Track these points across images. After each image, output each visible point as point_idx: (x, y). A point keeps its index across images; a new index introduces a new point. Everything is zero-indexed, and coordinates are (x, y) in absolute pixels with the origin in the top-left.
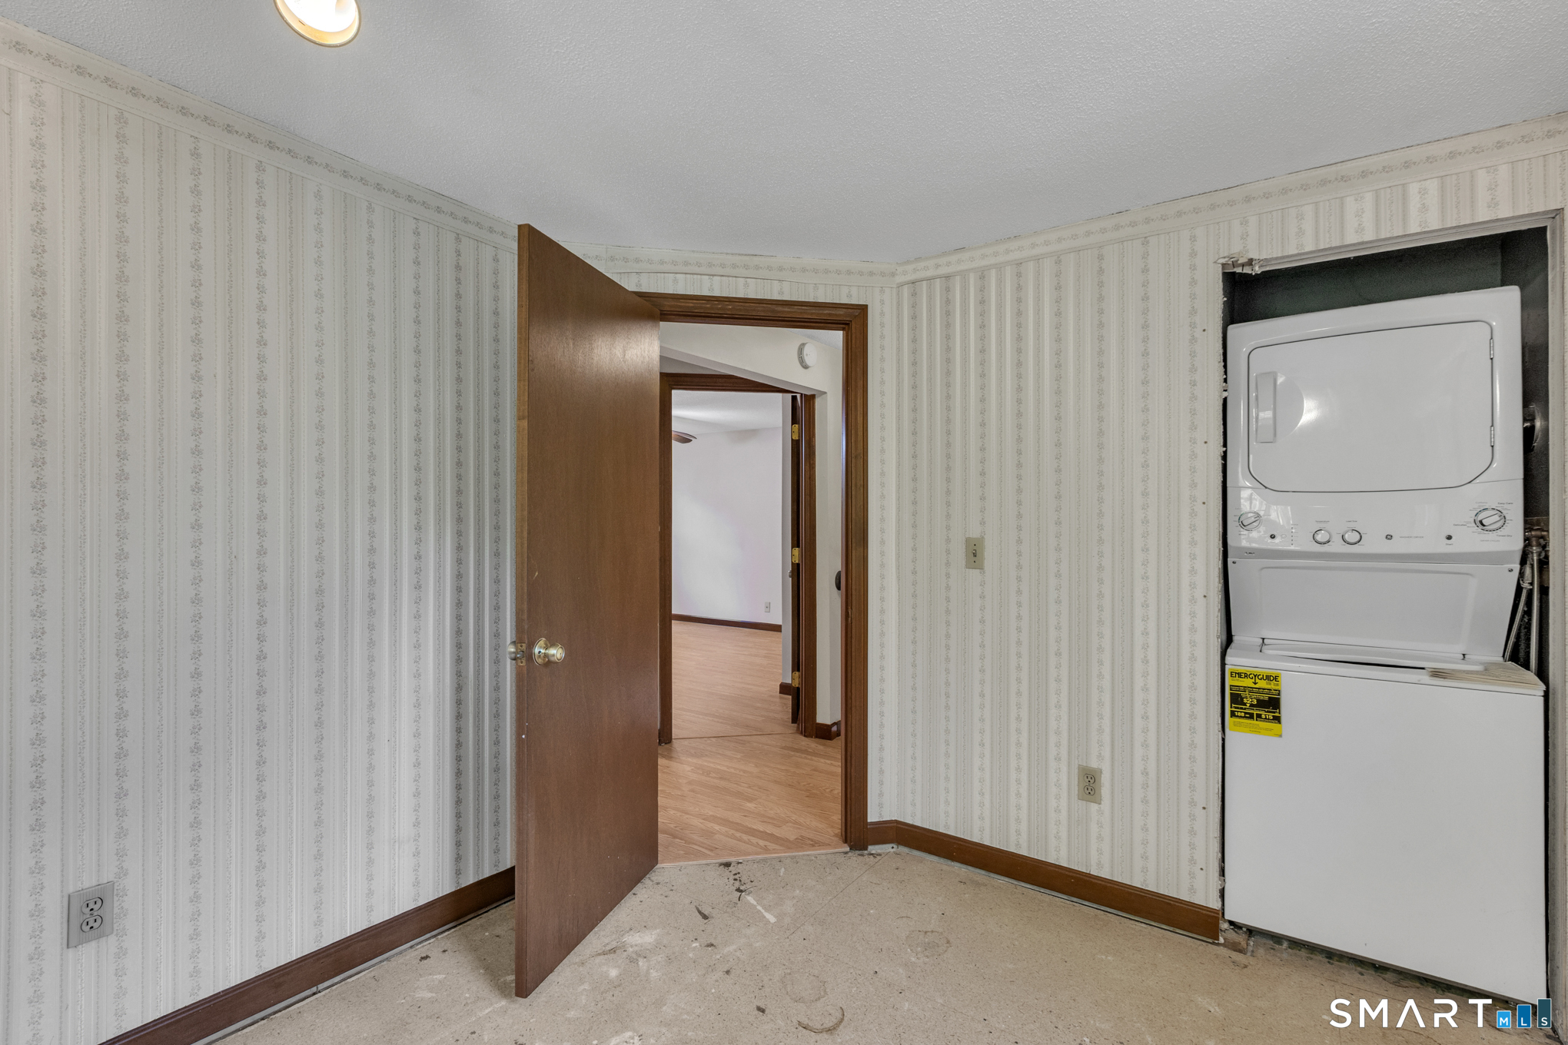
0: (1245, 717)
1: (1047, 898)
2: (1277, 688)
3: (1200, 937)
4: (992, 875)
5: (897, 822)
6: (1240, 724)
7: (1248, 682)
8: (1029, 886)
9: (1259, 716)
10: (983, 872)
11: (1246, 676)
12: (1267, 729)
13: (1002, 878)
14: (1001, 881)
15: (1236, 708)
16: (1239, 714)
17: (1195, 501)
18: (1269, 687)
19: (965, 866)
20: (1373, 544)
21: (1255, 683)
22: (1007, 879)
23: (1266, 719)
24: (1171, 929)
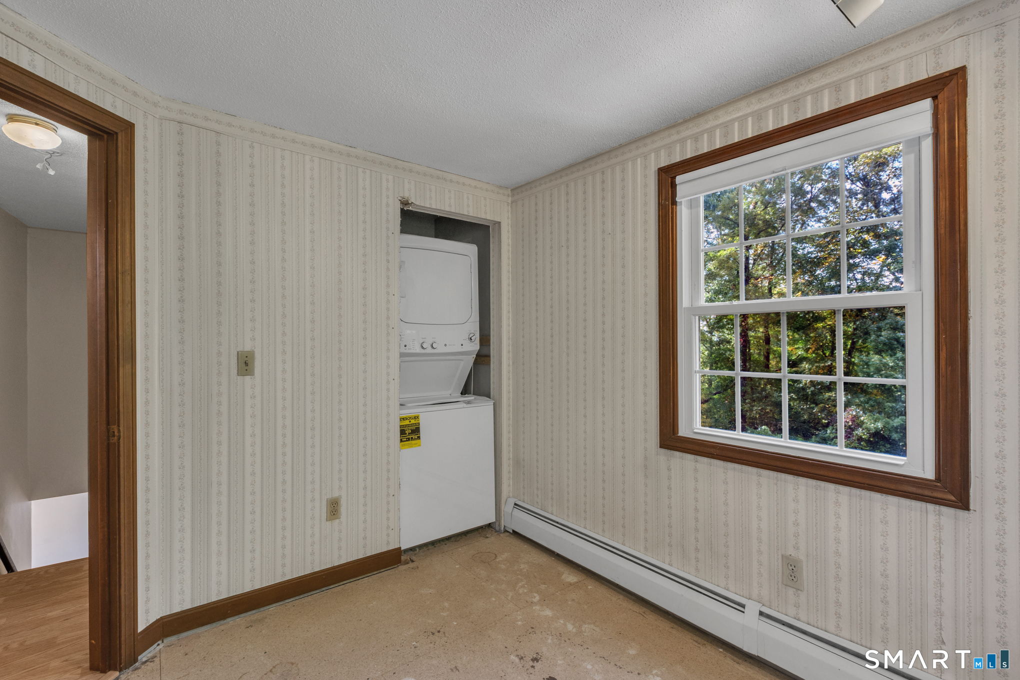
0: (407, 441)
1: (309, 599)
2: (418, 422)
3: (392, 567)
4: (262, 609)
5: (162, 618)
6: (404, 445)
7: (407, 422)
8: (292, 600)
9: (412, 438)
10: (254, 612)
11: (407, 419)
12: (415, 444)
13: (271, 606)
14: (272, 608)
15: (403, 437)
16: (404, 440)
17: (389, 327)
18: (415, 422)
19: (237, 617)
20: (440, 349)
21: (410, 422)
22: (274, 605)
23: (415, 439)
24: (378, 572)
